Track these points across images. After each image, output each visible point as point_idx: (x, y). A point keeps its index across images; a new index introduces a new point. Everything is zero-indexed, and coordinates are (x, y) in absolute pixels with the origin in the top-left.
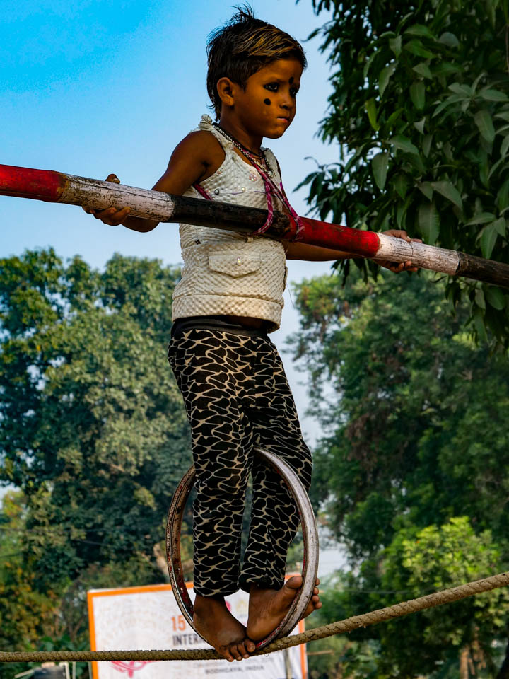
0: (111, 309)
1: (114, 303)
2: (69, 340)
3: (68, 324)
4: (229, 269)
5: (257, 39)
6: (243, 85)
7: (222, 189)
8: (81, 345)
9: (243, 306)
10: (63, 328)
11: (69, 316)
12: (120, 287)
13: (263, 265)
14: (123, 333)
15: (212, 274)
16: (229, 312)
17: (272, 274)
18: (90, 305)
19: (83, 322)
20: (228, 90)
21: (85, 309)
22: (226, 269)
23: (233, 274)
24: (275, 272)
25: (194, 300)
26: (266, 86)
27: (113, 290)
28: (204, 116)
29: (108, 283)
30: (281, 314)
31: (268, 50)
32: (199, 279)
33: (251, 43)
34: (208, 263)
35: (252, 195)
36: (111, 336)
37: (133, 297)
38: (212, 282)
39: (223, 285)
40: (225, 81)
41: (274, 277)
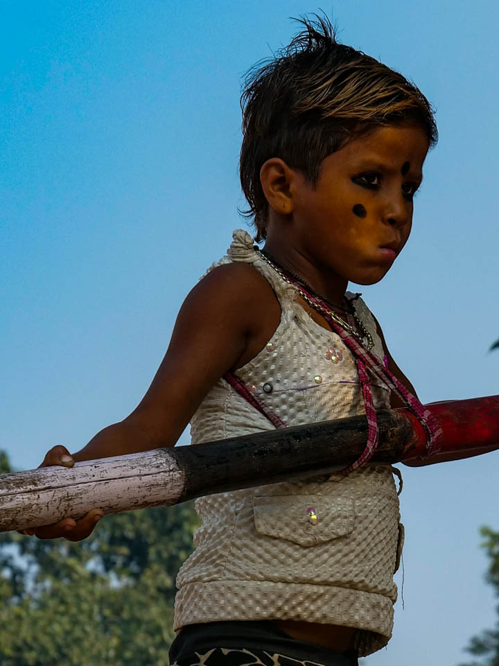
0: (119, 578)
1: (125, 565)
2: (35, 639)
3: (33, 606)
4: (294, 531)
5: (338, 86)
6: (311, 174)
7: (278, 381)
8: (59, 649)
9: (319, 603)
10: (24, 614)
11: (35, 590)
12: (139, 534)
13: (361, 522)
14: (144, 627)
15: (260, 541)
16: (292, 614)
17: (377, 540)
18: (79, 568)
19: (63, 602)
20: (282, 183)
21: (69, 576)
22: (287, 530)
23: (302, 541)
24: (382, 536)
25: (223, 589)
26: (356, 179)
27: (124, 540)
28: (238, 234)
29: (115, 526)
30: (392, 618)
31: (362, 108)
32: (234, 550)
33: (327, 93)
34: (252, 520)
35: (335, 388)
36: (118, 631)
37: (165, 555)
38: (260, 556)
39: (282, 562)
40: (277, 165)
41: (380, 547)
